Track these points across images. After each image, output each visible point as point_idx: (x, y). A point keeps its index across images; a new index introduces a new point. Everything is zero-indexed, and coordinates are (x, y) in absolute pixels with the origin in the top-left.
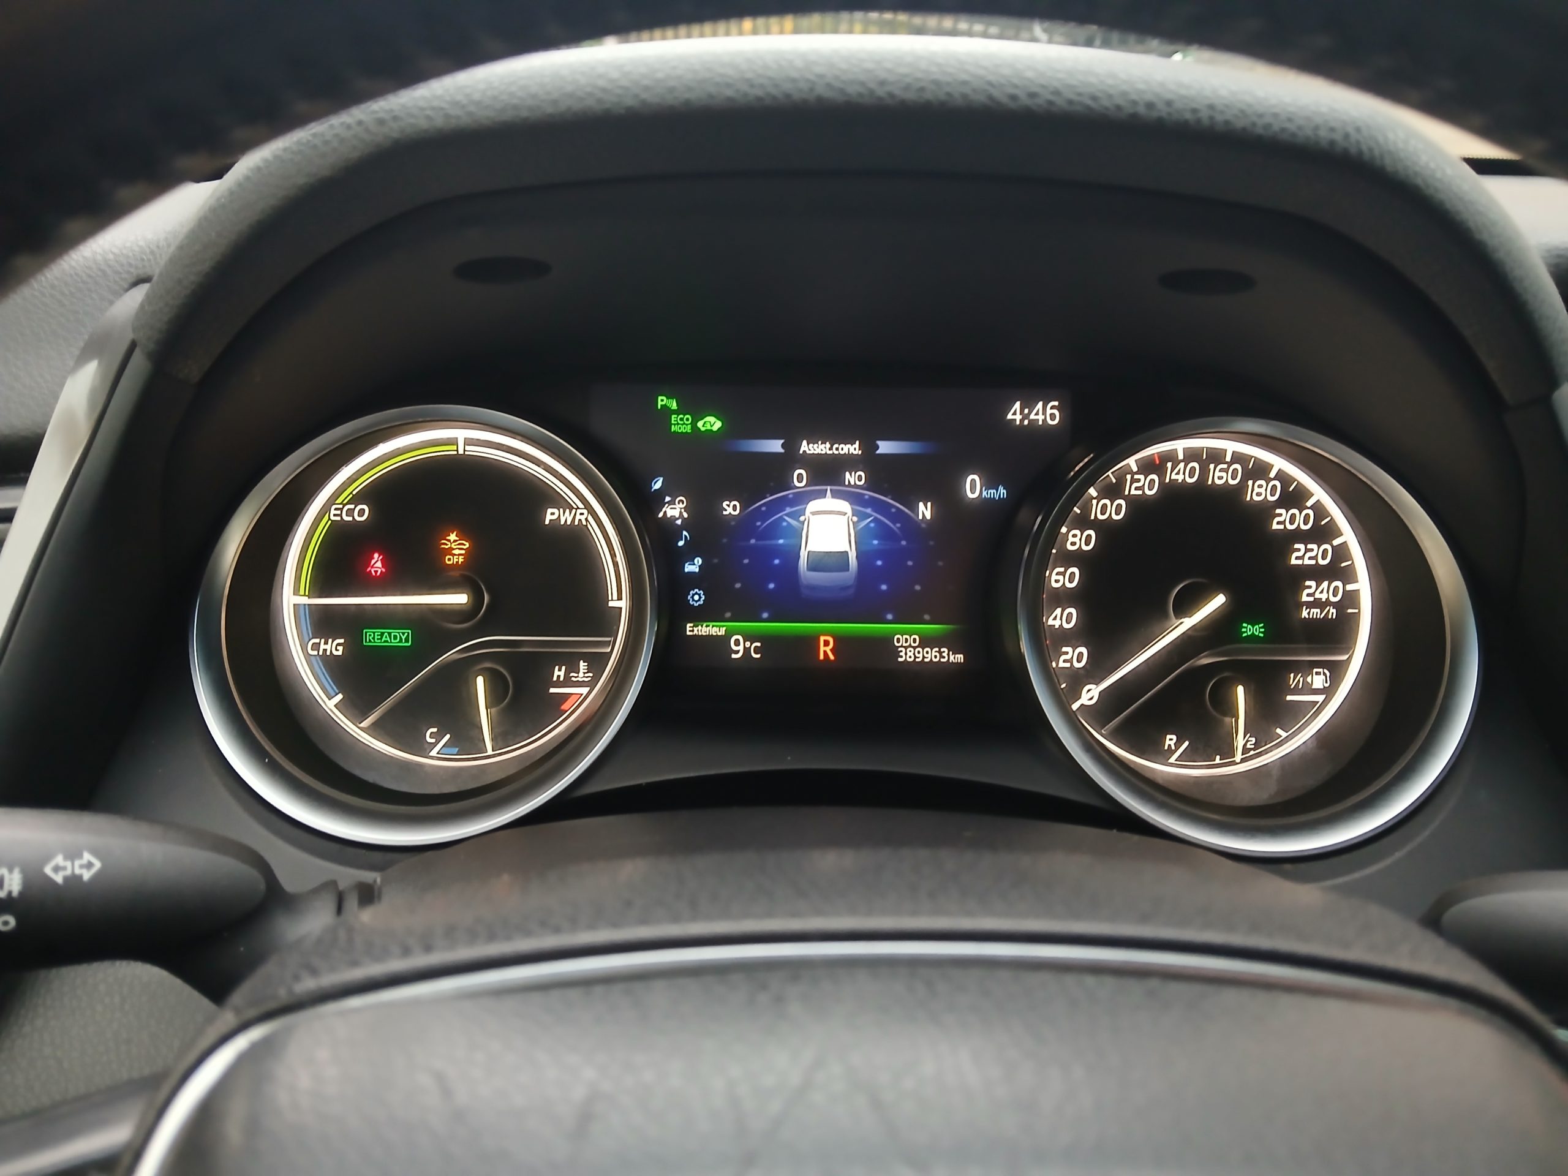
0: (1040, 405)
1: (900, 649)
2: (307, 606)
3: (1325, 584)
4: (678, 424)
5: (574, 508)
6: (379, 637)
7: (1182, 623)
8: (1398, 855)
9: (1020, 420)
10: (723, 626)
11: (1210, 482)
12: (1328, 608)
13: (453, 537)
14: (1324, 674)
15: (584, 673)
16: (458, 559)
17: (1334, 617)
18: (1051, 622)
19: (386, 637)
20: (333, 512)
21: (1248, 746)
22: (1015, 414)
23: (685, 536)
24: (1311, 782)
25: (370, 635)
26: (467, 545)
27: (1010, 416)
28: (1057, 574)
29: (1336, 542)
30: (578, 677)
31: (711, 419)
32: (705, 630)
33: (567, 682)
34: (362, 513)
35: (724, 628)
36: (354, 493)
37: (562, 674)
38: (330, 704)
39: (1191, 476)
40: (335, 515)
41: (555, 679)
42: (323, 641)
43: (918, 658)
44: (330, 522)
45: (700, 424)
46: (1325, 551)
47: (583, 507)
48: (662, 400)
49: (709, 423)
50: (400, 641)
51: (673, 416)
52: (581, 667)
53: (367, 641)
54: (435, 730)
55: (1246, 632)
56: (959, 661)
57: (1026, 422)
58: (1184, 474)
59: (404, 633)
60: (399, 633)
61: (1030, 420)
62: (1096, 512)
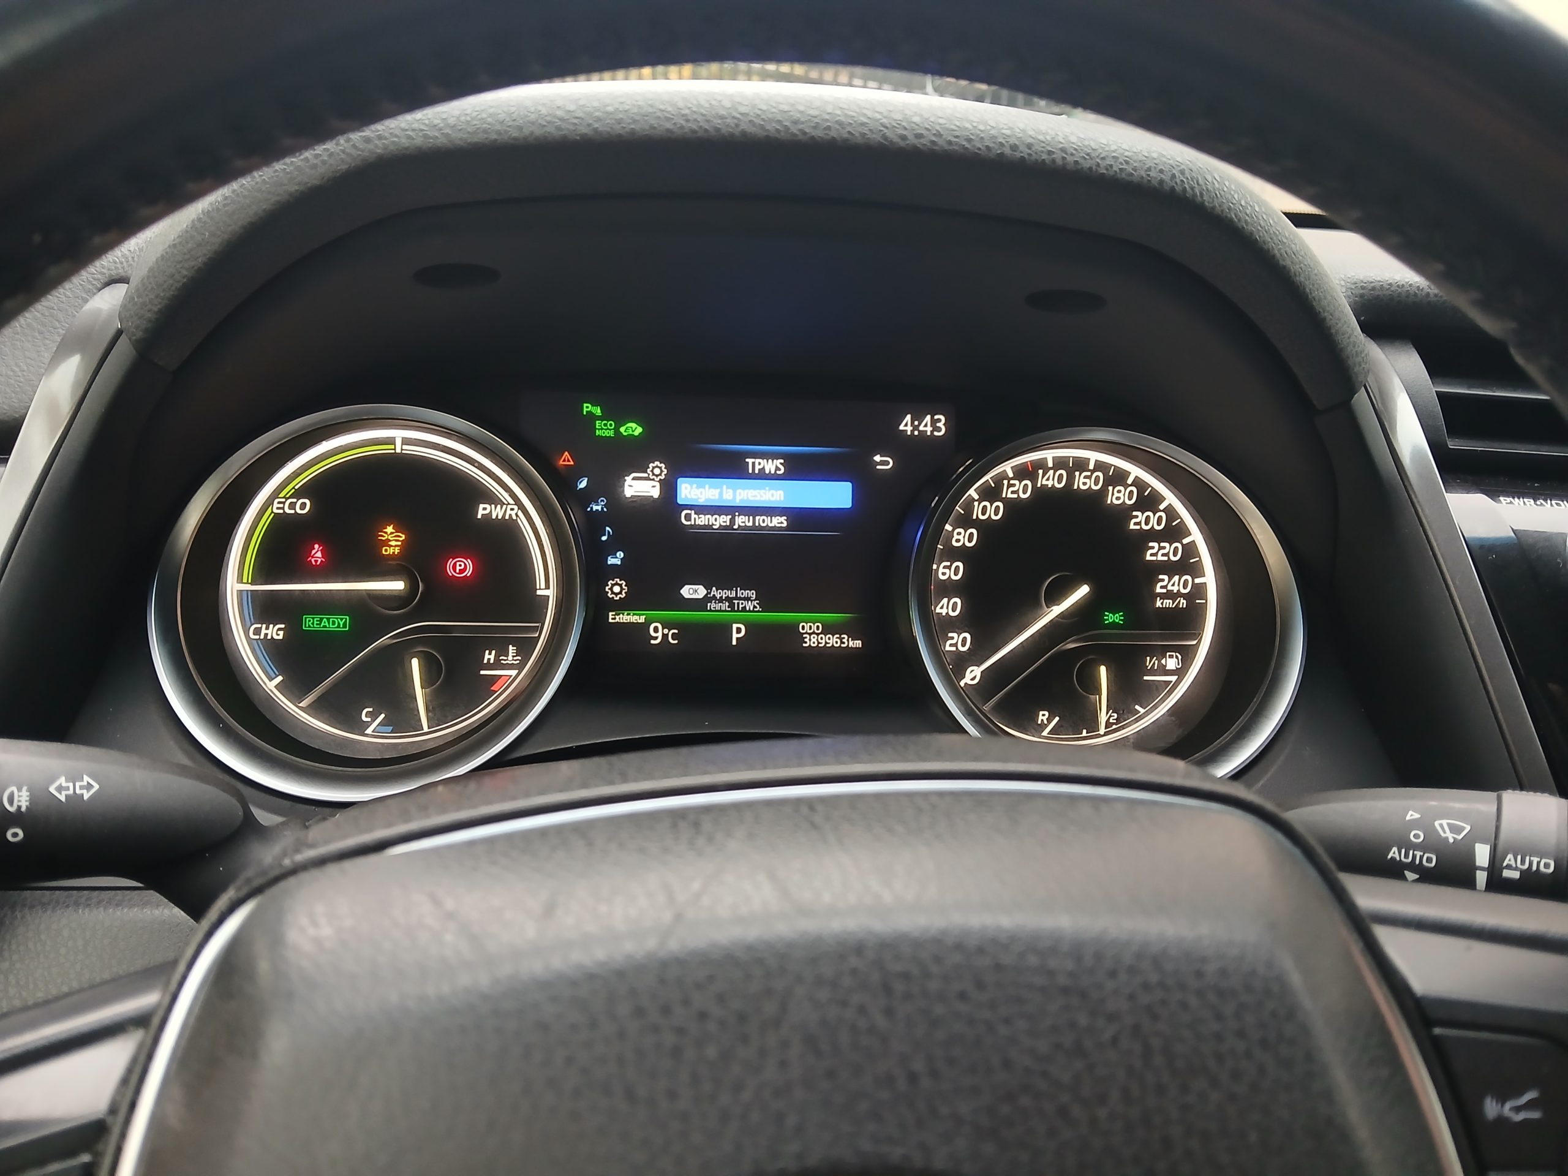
0: (928, 418)
1: (804, 636)
2: (249, 593)
3: (1176, 578)
4: (602, 429)
5: (505, 504)
6: (318, 622)
7: (1052, 610)
9: (911, 431)
10: (643, 615)
11: (1076, 487)
12: (1179, 599)
13: (390, 529)
14: (1177, 657)
15: (513, 656)
16: (394, 549)
17: (1185, 606)
18: (938, 610)
19: (325, 622)
20: (276, 505)
21: (1111, 721)
22: (906, 425)
23: (609, 532)
25: (309, 621)
26: (403, 537)
27: (902, 427)
28: (944, 567)
29: (1185, 541)
30: (507, 660)
31: (633, 425)
32: (625, 618)
33: (497, 665)
34: (304, 507)
35: (644, 617)
36: (296, 487)
37: (492, 657)
38: (270, 684)
39: (1059, 482)
40: (278, 508)
41: (486, 661)
42: (264, 626)
43: (821, 643)
44: (273, 514)
45: (622, 429)
46: (1176, 549)
47: (514, 503)
48: (587, 407)
49: (630, 429)
50: (339, 626)
51: (597, 422)
52: (511, 651)
53: (307, 626)
54: (371, 710)
55: (1108, 620)
56: (858, 646)
57: (916, 433)
58: (1053, 480)
59: (342, 619)
60: (337, 618)
61: (919, 431)
62: (977, 513)
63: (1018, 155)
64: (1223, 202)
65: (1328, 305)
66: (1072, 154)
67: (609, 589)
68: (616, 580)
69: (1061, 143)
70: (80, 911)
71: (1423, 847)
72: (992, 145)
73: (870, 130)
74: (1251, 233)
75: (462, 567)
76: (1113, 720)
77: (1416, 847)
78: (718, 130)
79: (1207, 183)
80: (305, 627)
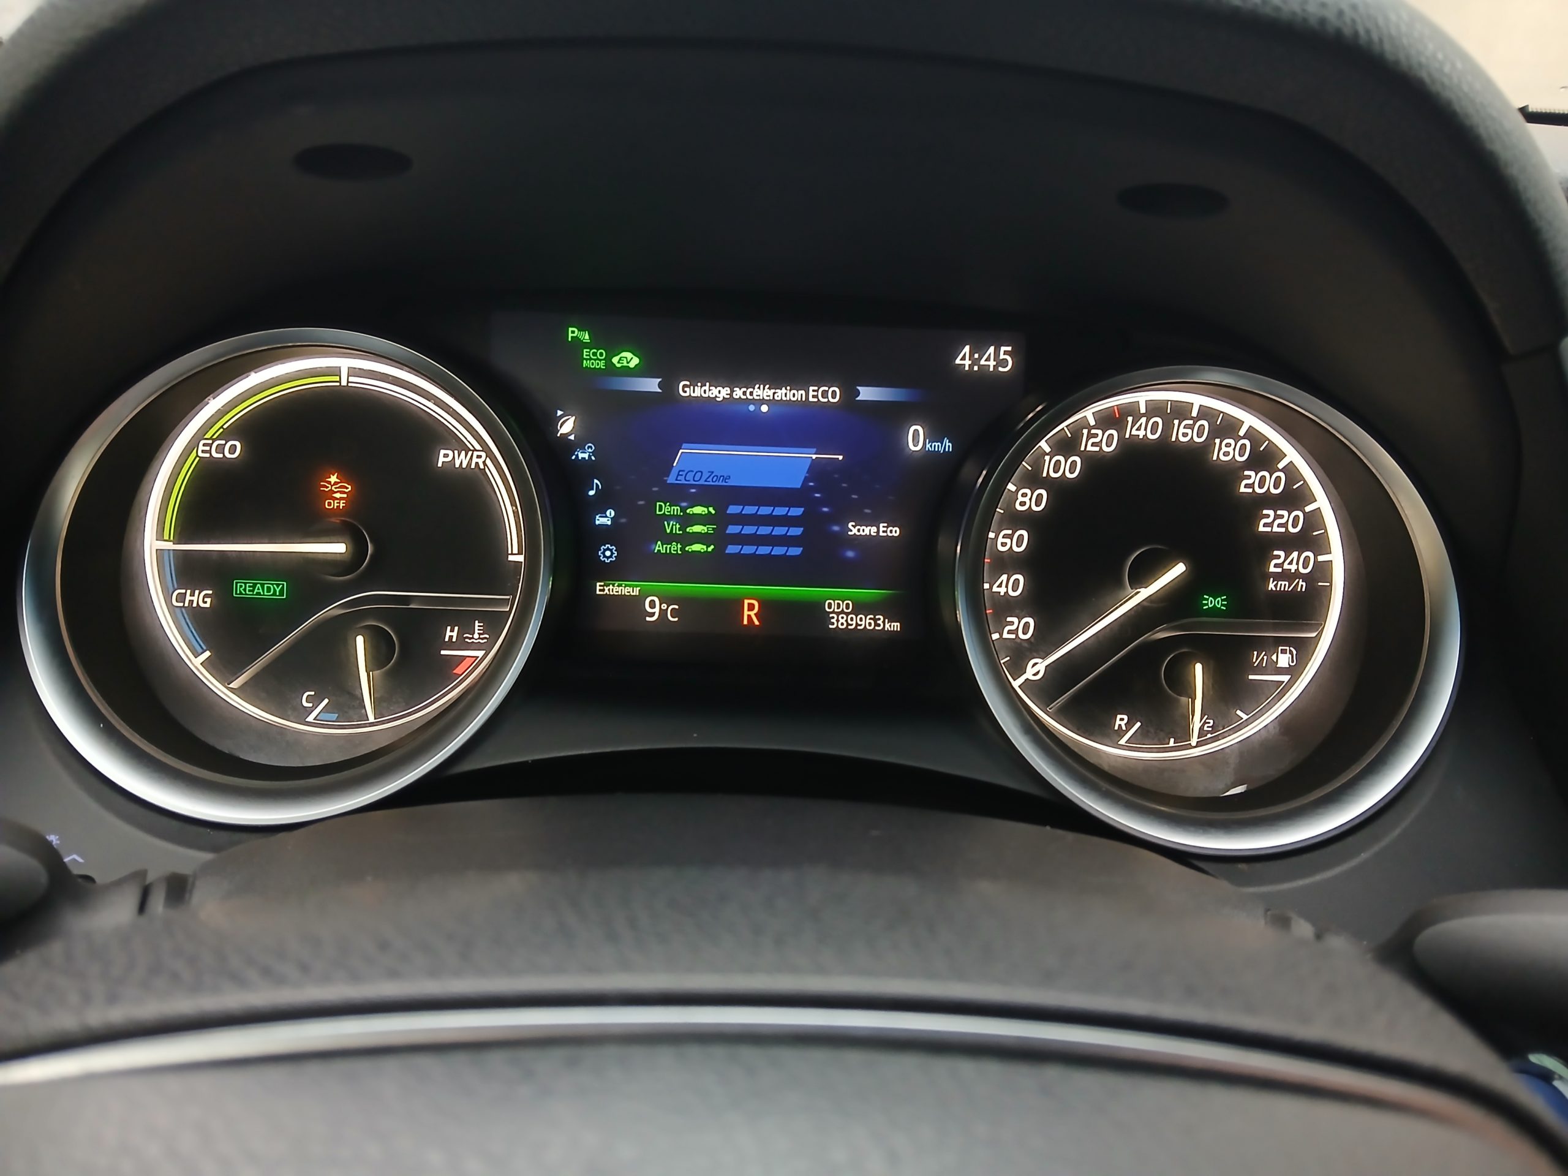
0: (992, 349)
1: (831, 615)
2: (171, 553)
3: (1295, 554)
4: (591, 359)
5: (471, 450)
6: (251, 589)
7: (1139, 592)
8: (1364, 856)
9: (970, 366)
10: (637, 586)
11: (1173, 439)
12: (1297, 580)
13: (333, 479)
14: (1291, 652)
15: (479, 634)
16: (339, 503)
17: (1304, 590)
18: (995, 589)
19: (258, 589)
20: (201, 448)
21: (1206, 728)
23: (597, 484)
24: (1272, 771)
25: (241, 586)
26: (351, 488)
27: (958, 361)
28: (1004, 537)
29: (1308, 509)
30: (473, 638)
31: (629, 355)
32: (615, 589)
33: (461, 644)
34: (233, 450)
35: (638, 589)
36: (225, 427)
37: (455, 634)
38: (196, 661)
39: (1153, 432)
40: (203, 451)
41: (447, 639)
42: (189, 592)
43: (852, 625)
44: (198, 459)
45: (615, 360)
46: (1296, 518)
47: (481, 449)
48: (573, 332)
49: (625, 359)
50: (274, 594)
51: (585, 350)
52: (477, 628)
53: (238, 592)
54: (313, 693)
55: (1207, 604)
56: (896, 629)
57: (976, 368)
58: (1146, 429)
59: (278, 585)
60: (272, 584)
61: (980, 366)
62: (1048, 470)
68: (605, 544)
75: (419, 526)
76: (1208, 727)
80: (236, 594)
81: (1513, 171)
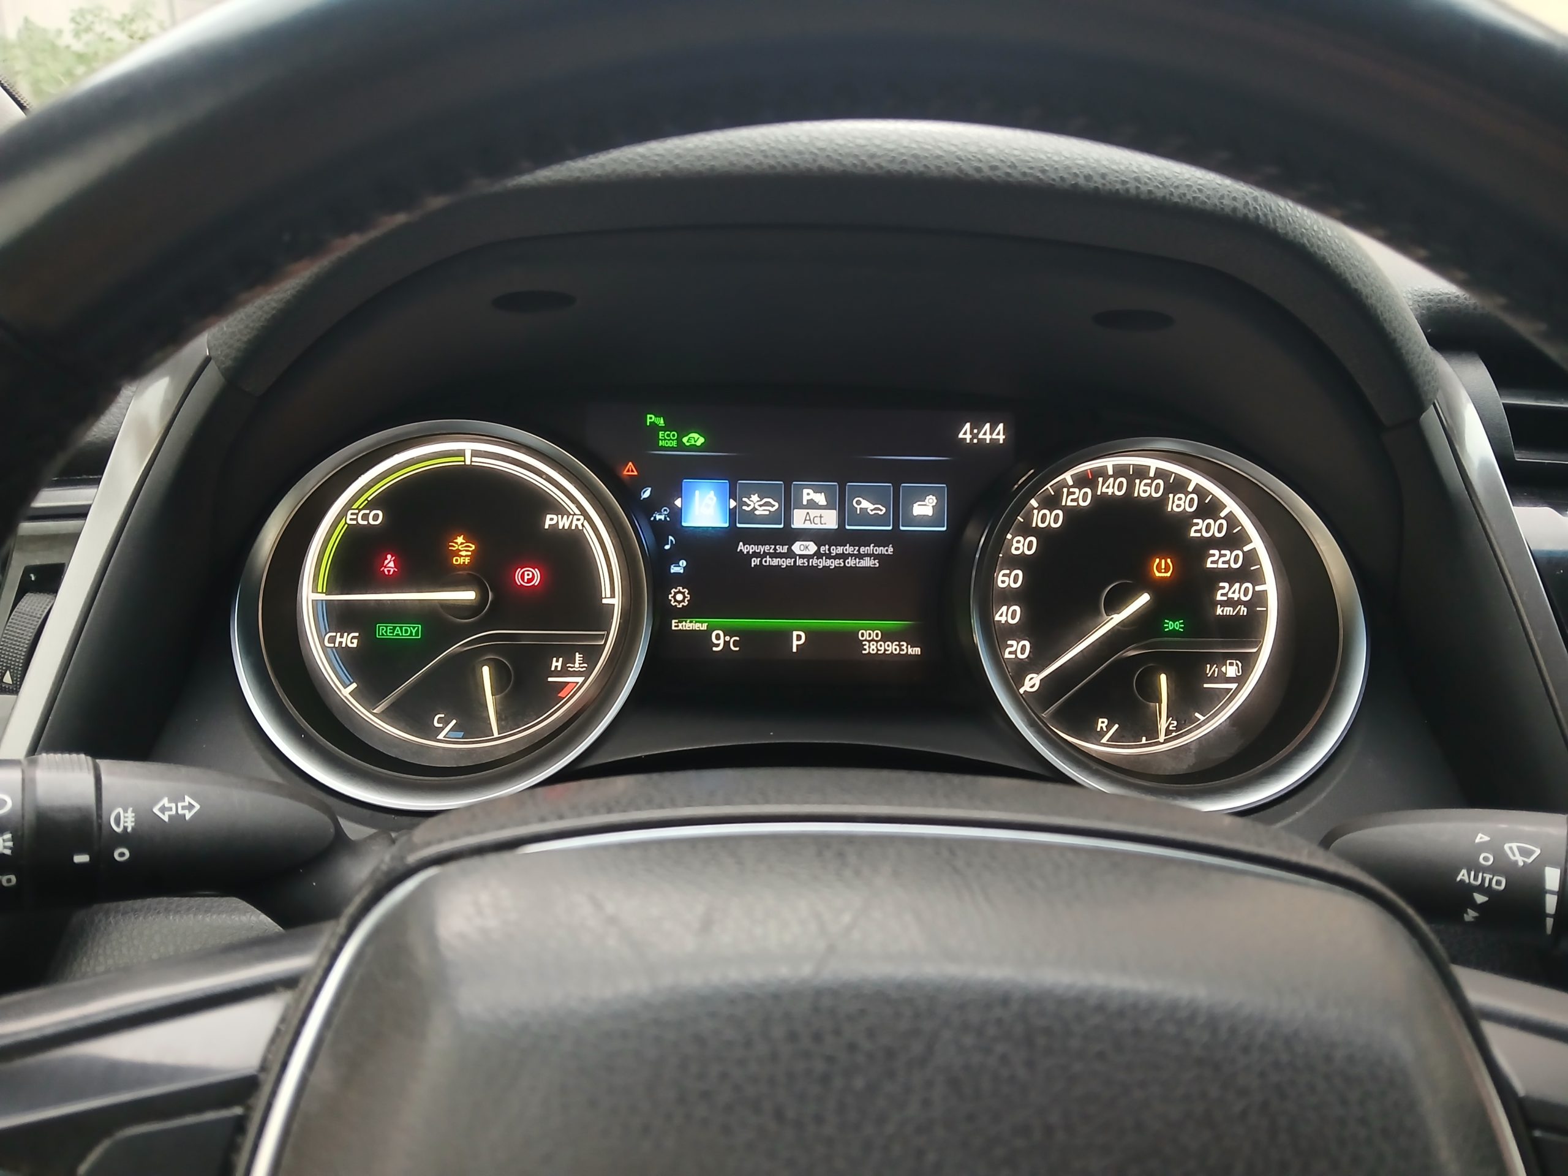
0: (988, 426)
1: (864, 643)
2: (324, 602)
3: (1237, 585)
4: (665, 439)
5: (571, 514)
6: (391, 631)
7: (1112, 618)
8: (1298, 814)
9: (970, 439)
10: (704, 622)
11: (1136, 495)
12: (1240, 606)
13: (460, 540)
14: (1237, 665)
15: (580, 664)
16: (464, 559)
17: (1245, 614)
18: (997, 618)
19: (398, 631)
20: (349, 516)
21: (1171, 728)
23: (671, 541)
24: (1224, 754)
25: (383, 629)
26: (473, 547)
27: (961, 436)
28: (1003, 576)
29: (1246, 549)
30: (574, 667)
31: (696, 436)
32: (688, 625)
33: (565, 672)
34: (376, 518)
35: (706, 624)
36: (369, 499)
37: (559, 664)
38: (345, 691)
39: (1120, 489)
40: (351, 519)
41: (553, 669)
42: (339, 634)
43: (881, 650)
44: (346, 526)
45: (685, 440)
46: (1237, 556)
47: (580, 513)
48: (651, 418)
49: (693, 439)
50: (411, 635)
51: (660, 433)
52: (577, 659)
53: (381, 634)
54: (443, 716)
55: (1168, 627)
56: (917, 653)
57: (975, 441)
58: (1113, 487)
59: (414, 628)
60: (409, 627)
61: (979, 439)
62: (1037, 521)
63: (1092, 185)
64: (1296, 228)
65: (1399, 326)
66: (1146, 184)
67: (672, 597)
68: (678, 588)
69: (1135, 172)
70: (171, 917)
71: (1493, 870)
72: (1066, 176)
73: (946, 163)
74: (1324, 258)
75: (530, 576)
76: (1173, 727)
77: (1485, 869)
78: (795, 165)
79: (1281, 210)
80: (379, 635)
81: (1372, 301)
